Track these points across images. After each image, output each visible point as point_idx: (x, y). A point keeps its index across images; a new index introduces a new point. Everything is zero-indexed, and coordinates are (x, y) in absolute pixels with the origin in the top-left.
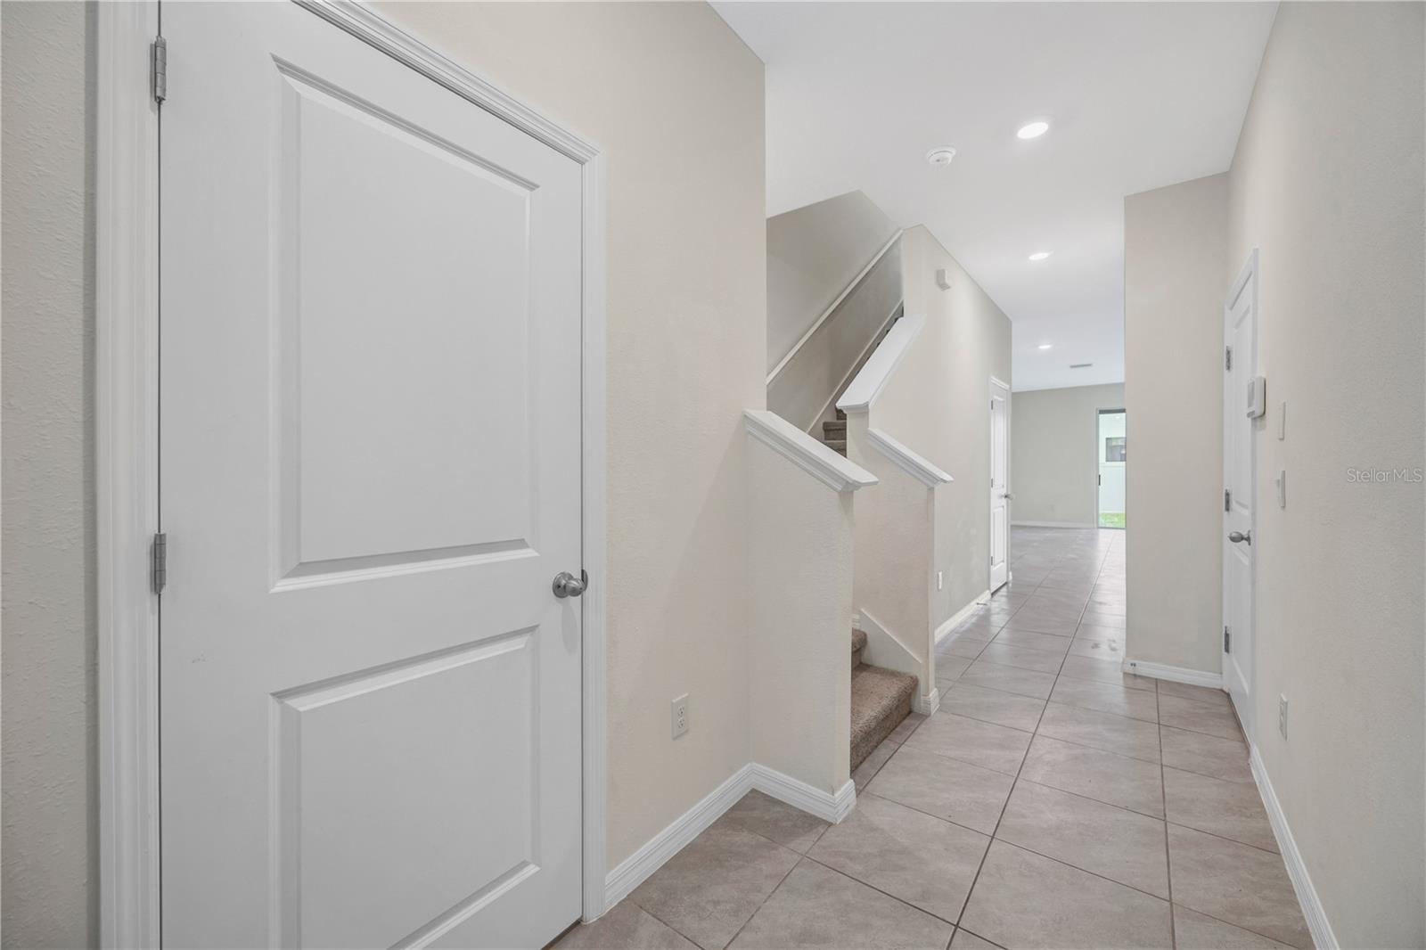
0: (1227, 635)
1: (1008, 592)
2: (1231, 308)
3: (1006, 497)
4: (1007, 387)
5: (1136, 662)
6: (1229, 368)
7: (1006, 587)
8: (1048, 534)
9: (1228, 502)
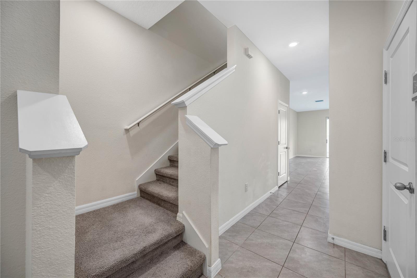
0: (385, 231)
1: (288, 186)
2: (387, 50)
3: (287, 148)
4: (287, 105)
5: (334, 237)
6: (386, 82)
7: (286, 183)
8: (308, 160)
9: (385, 157)
